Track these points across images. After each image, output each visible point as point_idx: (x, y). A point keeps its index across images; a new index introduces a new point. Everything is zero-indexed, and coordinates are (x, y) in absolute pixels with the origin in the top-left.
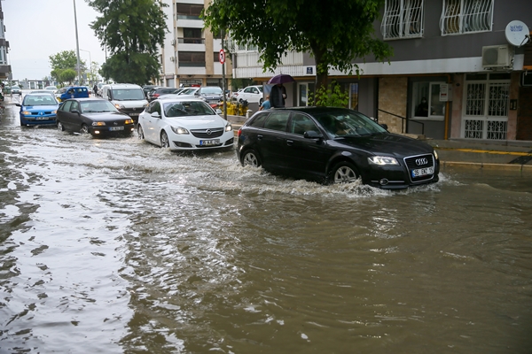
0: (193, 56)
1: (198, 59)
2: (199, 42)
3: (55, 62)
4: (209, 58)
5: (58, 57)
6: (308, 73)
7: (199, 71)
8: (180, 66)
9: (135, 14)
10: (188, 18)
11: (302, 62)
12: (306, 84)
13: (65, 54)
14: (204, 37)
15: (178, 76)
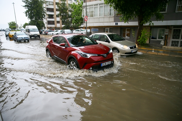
0: (51, 22)
1: (53, 23)
2: (53, 18)
3: (9, 24)
4: (55, 22)
5: (10, 23)
6: (116, 24)
7: (53, 26)
8: (48, 24)
9: (38, 9)
10: (50, 12)
11: (113, 21)
12: (109, 28)
13: (12, 22)
14: (54, 17)
15: (47, 27)
